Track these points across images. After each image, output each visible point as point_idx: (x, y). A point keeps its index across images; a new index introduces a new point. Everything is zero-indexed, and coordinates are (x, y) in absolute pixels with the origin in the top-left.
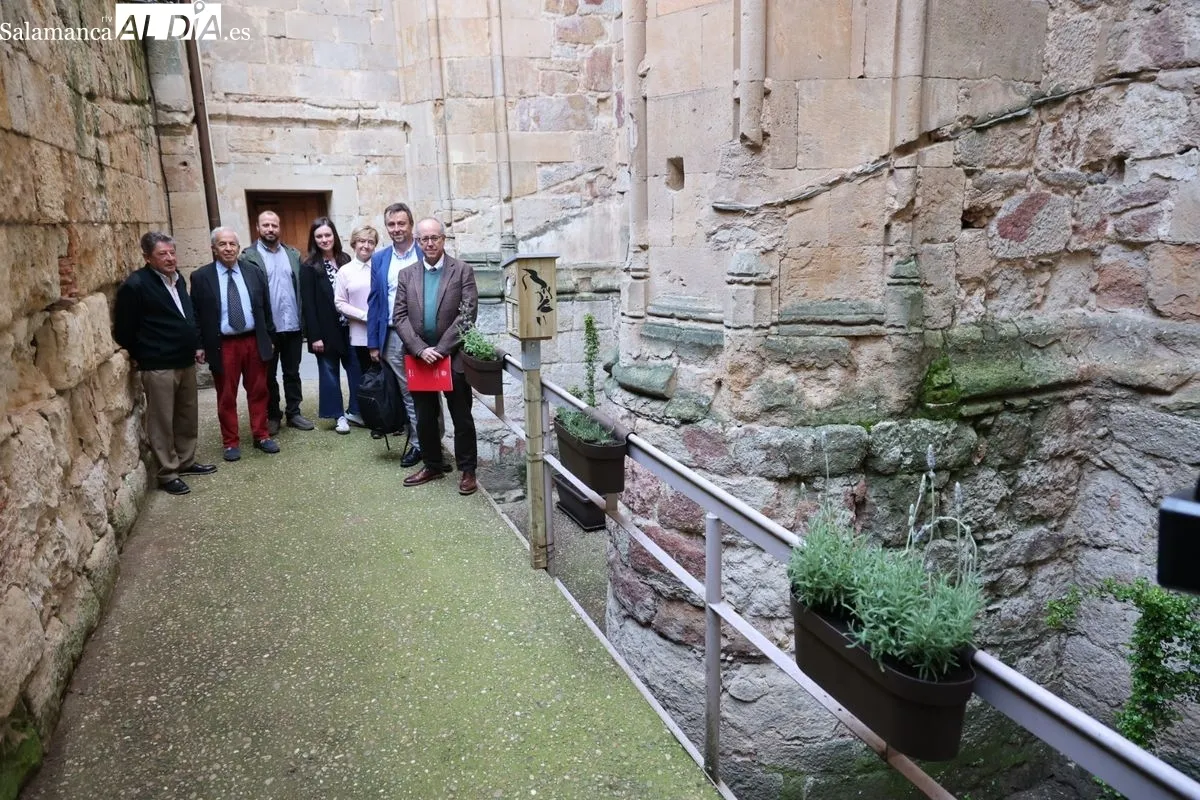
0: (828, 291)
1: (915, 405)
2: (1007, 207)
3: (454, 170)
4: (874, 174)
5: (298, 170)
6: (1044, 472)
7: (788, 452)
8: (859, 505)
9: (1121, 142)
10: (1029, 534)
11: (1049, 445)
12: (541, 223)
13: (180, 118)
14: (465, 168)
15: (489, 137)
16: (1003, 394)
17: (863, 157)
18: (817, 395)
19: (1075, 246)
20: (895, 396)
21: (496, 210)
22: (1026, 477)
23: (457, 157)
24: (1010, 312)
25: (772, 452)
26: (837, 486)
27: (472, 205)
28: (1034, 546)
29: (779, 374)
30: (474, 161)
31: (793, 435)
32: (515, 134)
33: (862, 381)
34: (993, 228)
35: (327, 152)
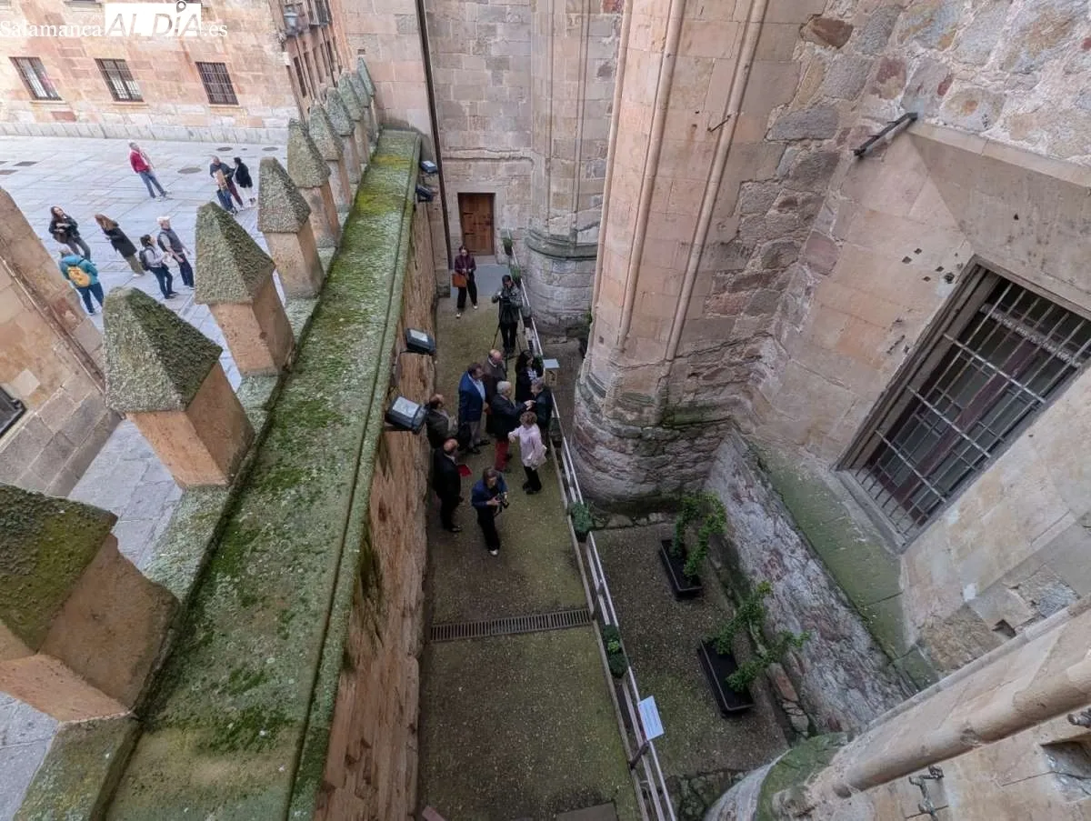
0: (637, 391)
1: (659, 424)
2: (706, 373)
3: (552, 195)
4: (658, 365)
5: (480, 183)
6: (704, 441)
7: (618, 430)
8: (636, 446)
9: (762, 352)
10: (696, 455)
11: (708, 434)
12: (590, 223)
13: (434, 189)
14: (557, 194)
15: (570, 180)
16: (692, 423)
17: (655, 360)
18: (630, 417)
19: (735, 380)
20: (653, 422)
21: (569, 215)
22: (697, 442)
23: (554, 189)
24: (704, 398)
25: (614, 429)
26: (630, 441)
27: (559, 212)
28: (699, 458)
29: (619, 409)
30: (561, 191)
31: (620, 427)
32: (583, 179)
33: (644, 415)
34: (701, 378)
35: (494, 174)
